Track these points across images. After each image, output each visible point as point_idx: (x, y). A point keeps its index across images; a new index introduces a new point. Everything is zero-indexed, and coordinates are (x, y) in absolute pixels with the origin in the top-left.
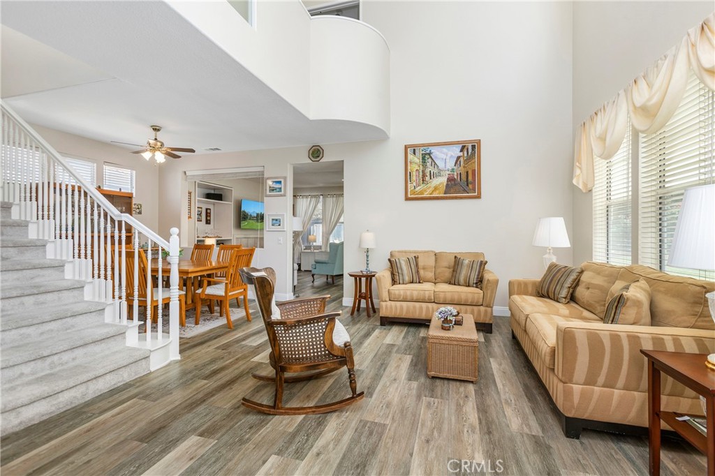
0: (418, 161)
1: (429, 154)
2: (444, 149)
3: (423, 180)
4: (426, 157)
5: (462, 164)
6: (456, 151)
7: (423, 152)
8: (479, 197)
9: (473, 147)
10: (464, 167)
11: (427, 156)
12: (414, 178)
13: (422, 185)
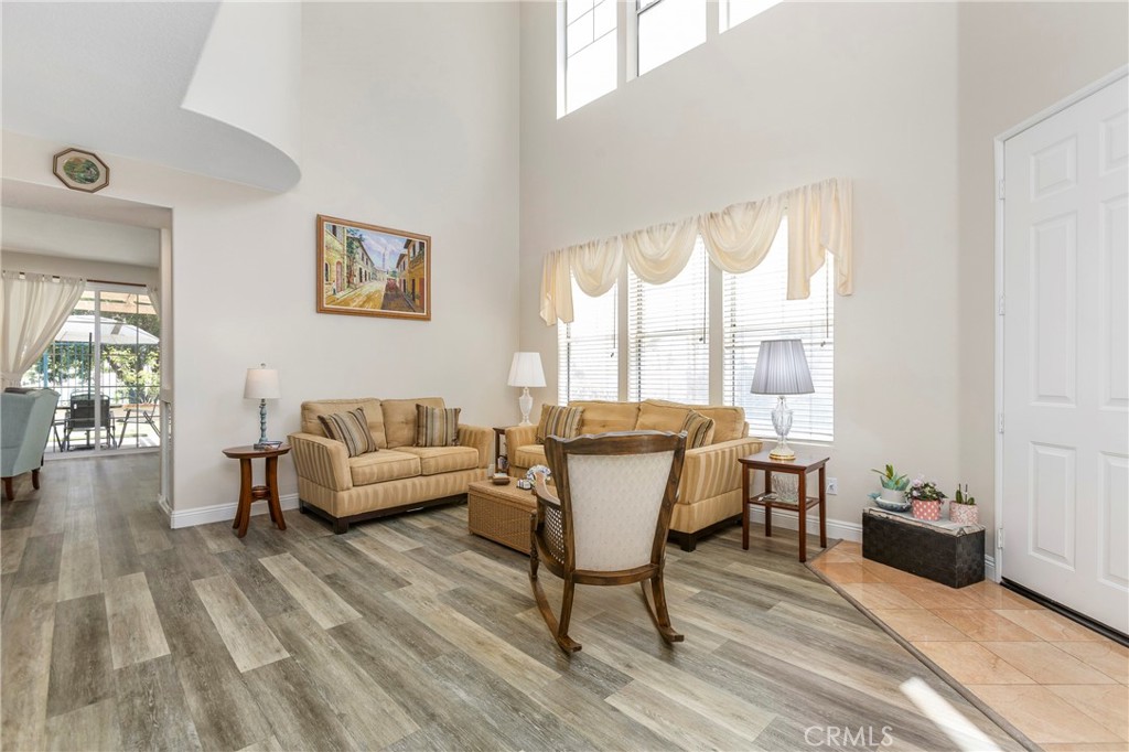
0: (341, 248)
1: (360, 240)
2: (383, 238)
3: (349, 282)
4: (354, 243)
5: (407, 266)
6: (398, 246)
7: (349, 235)
8: (427, 318)
9: (422, 245)
10: (410, 272)
11: (356, 244)
12: (333, 275)
13: (347, 291)
